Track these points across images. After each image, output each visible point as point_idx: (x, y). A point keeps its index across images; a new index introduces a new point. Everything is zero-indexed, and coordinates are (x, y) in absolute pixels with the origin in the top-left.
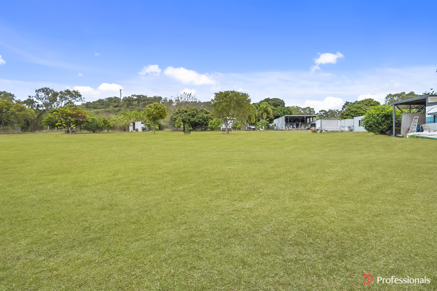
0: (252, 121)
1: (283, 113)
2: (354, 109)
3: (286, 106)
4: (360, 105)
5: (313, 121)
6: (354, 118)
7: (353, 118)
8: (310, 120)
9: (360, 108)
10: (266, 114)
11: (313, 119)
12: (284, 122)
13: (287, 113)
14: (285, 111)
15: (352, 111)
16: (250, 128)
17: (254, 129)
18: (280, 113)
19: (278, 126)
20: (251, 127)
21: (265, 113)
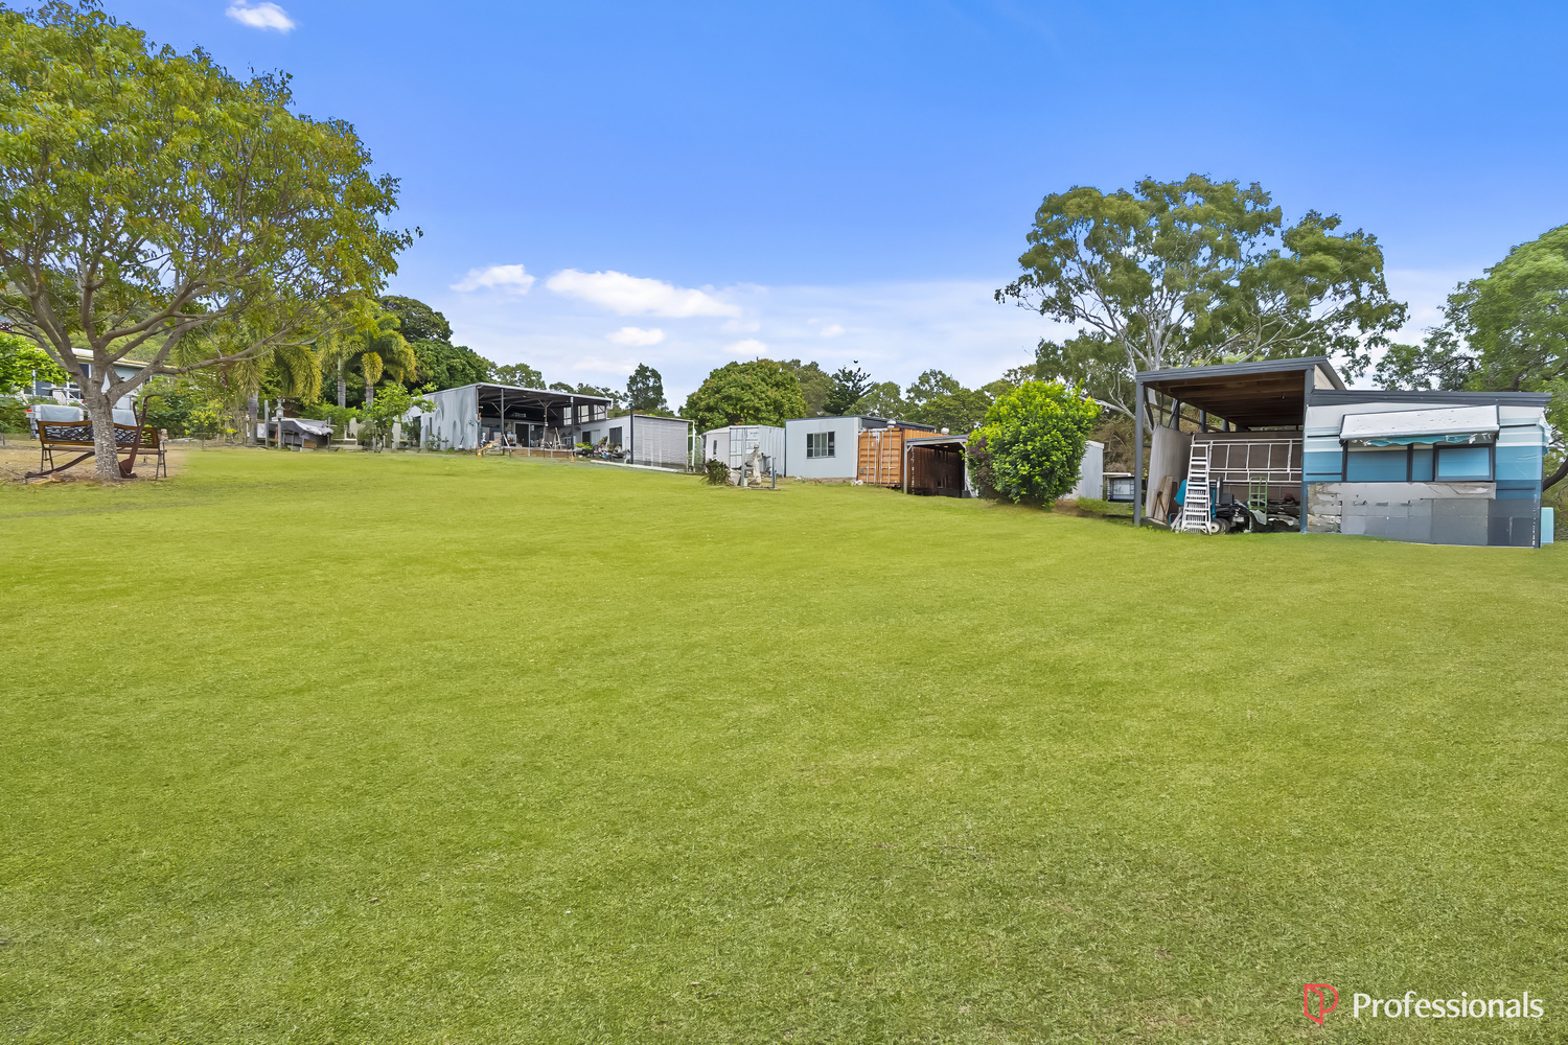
0: (300, 386)
1: (448, 369)
2: (733, 390)
3: (456, 341)
4: (748, 379)
5: (592, 421)
6: (789, 424)
7: (782, 426)
8: (575, 416)
9: (751, 388)
10: (378, 359)
11: (591, 413)
12: (472, 413)
13: (467, 375)
14: (456, 362)
15: (728, 398)
16: (293, 433)
17: (323, 441)
18: (431, 368)
19: (435, 432)
20: (304, 426)
21: (375, 353)
